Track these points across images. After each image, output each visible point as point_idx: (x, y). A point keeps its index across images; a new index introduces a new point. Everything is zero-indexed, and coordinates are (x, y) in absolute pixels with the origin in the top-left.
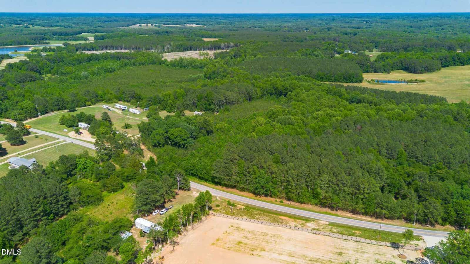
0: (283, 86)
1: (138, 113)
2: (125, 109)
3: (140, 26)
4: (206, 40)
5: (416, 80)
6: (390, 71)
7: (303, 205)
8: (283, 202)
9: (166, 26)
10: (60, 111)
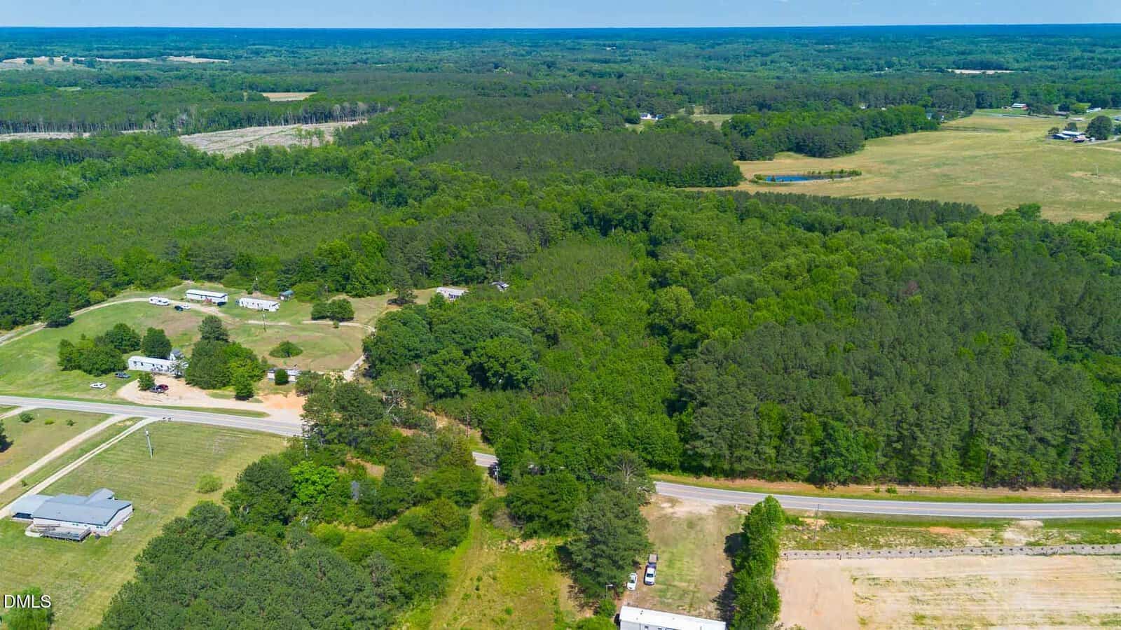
0: (610, 205)
1: (273, 310)
2: (222, 300)
3: (30, 62)
4: (274, 97)
5: (842, 172)
6: (773, 155)
7: (945, 489)
8: (894, 492)
9: (115, 63)
10: (19, 329)
